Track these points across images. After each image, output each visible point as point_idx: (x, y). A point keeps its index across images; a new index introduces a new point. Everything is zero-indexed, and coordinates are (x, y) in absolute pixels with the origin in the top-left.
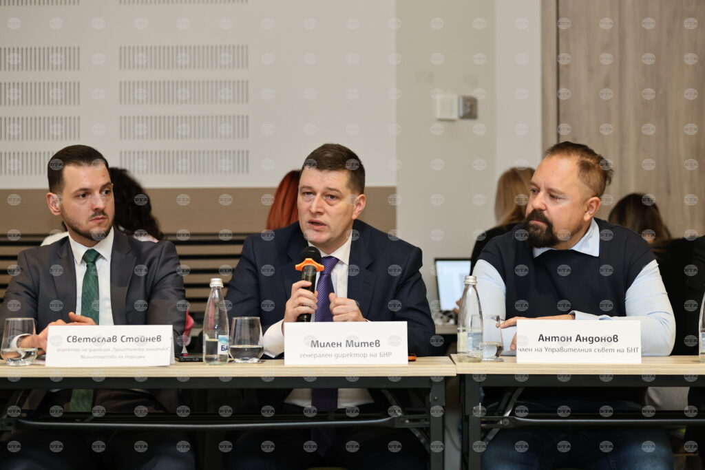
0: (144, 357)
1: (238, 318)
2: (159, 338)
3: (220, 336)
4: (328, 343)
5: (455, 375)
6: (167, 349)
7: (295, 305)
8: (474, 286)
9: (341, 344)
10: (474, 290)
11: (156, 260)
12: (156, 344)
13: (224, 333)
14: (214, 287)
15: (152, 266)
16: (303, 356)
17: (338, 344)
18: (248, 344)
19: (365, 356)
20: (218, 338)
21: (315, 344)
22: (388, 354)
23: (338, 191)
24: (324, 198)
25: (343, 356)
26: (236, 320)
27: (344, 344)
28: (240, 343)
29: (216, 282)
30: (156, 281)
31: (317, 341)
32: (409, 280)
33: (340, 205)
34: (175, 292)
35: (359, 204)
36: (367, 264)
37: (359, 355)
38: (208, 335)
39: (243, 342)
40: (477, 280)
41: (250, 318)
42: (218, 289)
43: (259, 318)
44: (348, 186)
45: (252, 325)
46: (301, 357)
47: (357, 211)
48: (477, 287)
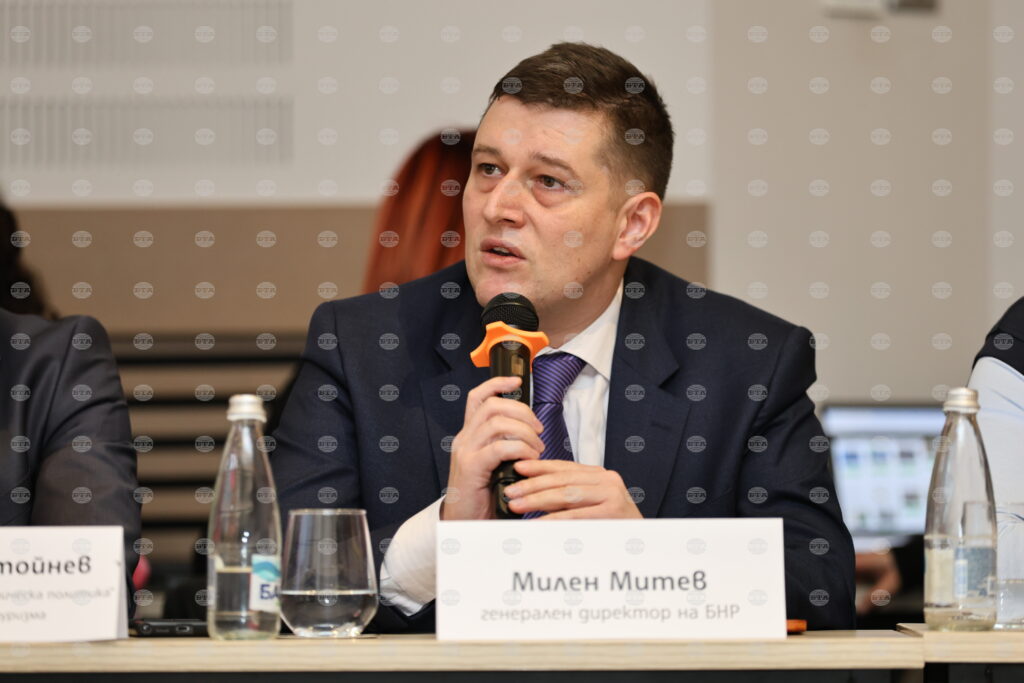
0: (43, 616)
1: (305, 513)
2: (84, 564)
3: (257, 559)
4: (560, 580)
5: (921, 665)
6: (108, 593)
7: (481, 440)
8: (971, 419)
9: (596, 583)
10: (971, 429)
11: (55, 365)
12: (75, 580)
13: (267, 550)
14: (241, 422)
15: (42, 383)
16: (489, 614)
17: (587, 584)
18: (330, 588)
19: (664, 615)
20: (249, 563)
21: (523, 581)
22: (732, 610)
23: (566, 168)
24: (530, 183)
25: (603, 615)
26: (298, 518)
27: (605, 581)
28: (310, 583)
29: (247, 408)
30: (54, 423)
31: (530, 575)
32: (782, 417)
33: (575, 209)
34: (109, 455)
35: (635, 218)
36: (663, 375)
37: (649, 614)
38: (222, 555)
39: (318, 583)
40: (981, 401)
41: (339, 512)
42: (252, 424)
43: (363, 512)
44: (601, 157)
45: (345, 531)
46: (483, 617)
47: (629, 238)
48: (979, 419)
